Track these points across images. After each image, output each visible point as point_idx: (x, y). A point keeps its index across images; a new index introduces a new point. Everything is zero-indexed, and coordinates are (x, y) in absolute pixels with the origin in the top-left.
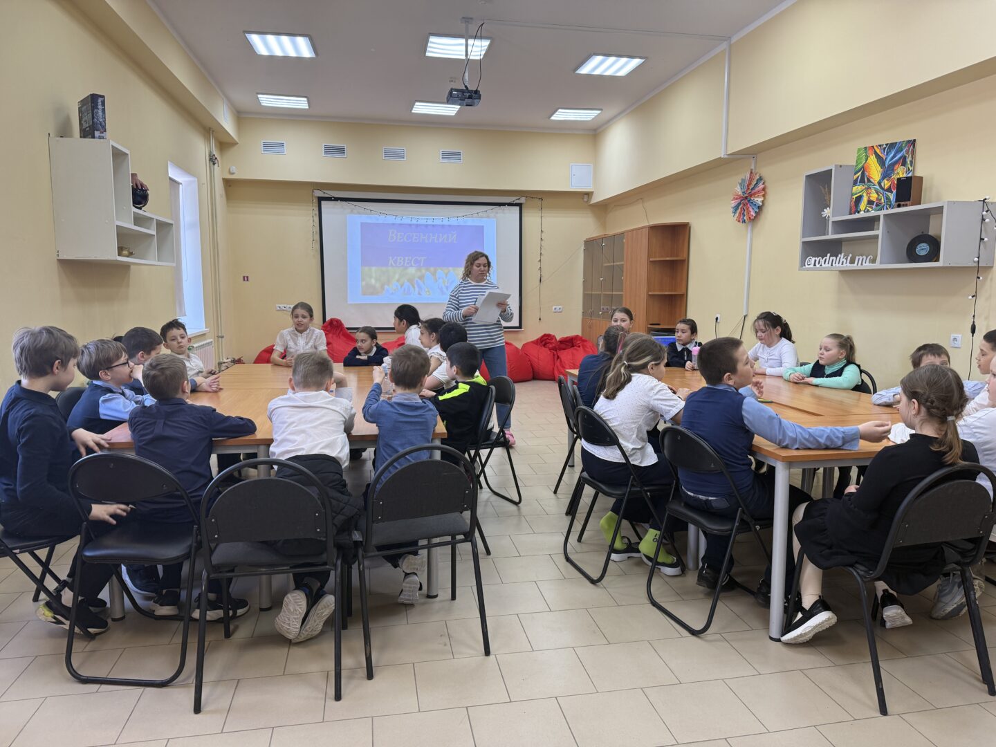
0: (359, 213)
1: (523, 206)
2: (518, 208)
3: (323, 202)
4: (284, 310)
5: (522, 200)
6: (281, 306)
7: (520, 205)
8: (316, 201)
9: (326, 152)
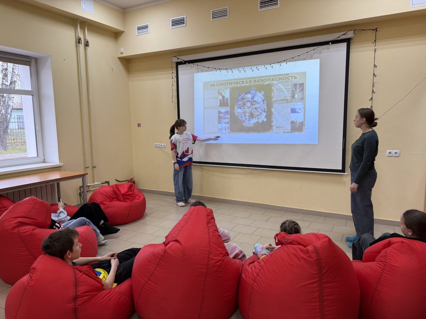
0: (202, 71)
1: (351, 41)
2: (345, 44)
3: (179, 66)
4: (158, 147)
5: (350, 35)
6: (157, 144)
7: (348, 41)
8: (175, 65)
9: (173, 25)
